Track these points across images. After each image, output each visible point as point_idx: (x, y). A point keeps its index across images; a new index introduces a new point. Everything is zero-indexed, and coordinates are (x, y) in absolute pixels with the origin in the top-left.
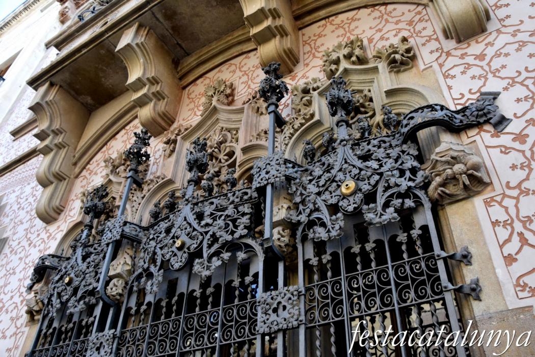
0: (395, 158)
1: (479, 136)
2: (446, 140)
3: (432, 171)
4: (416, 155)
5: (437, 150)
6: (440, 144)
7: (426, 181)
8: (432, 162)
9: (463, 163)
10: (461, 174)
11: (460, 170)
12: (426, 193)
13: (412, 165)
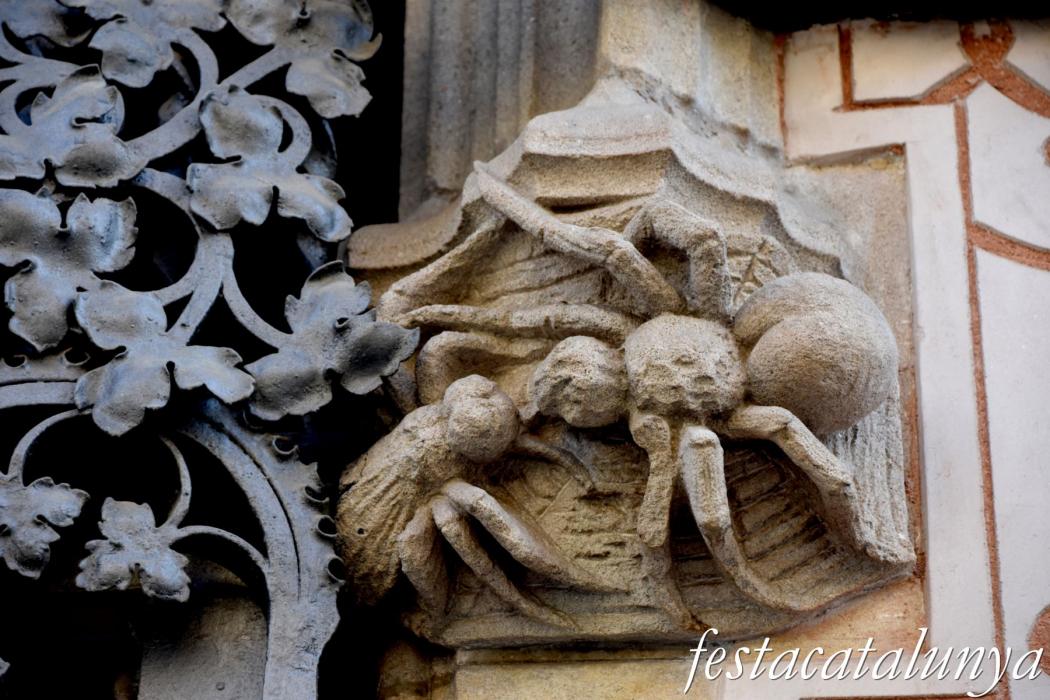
0: (139, 79)
1: (944, 114)
2: (647, 66)
3: (435, 311)
4: (343, 122)
5: (545, 133)
6: (586, 88)
7: (363, 386)
8: (466, 227)
9: (728, 322)
10: (679, 415)
11: (683, 377)
12: (327, 497)
13: (274, 198)
